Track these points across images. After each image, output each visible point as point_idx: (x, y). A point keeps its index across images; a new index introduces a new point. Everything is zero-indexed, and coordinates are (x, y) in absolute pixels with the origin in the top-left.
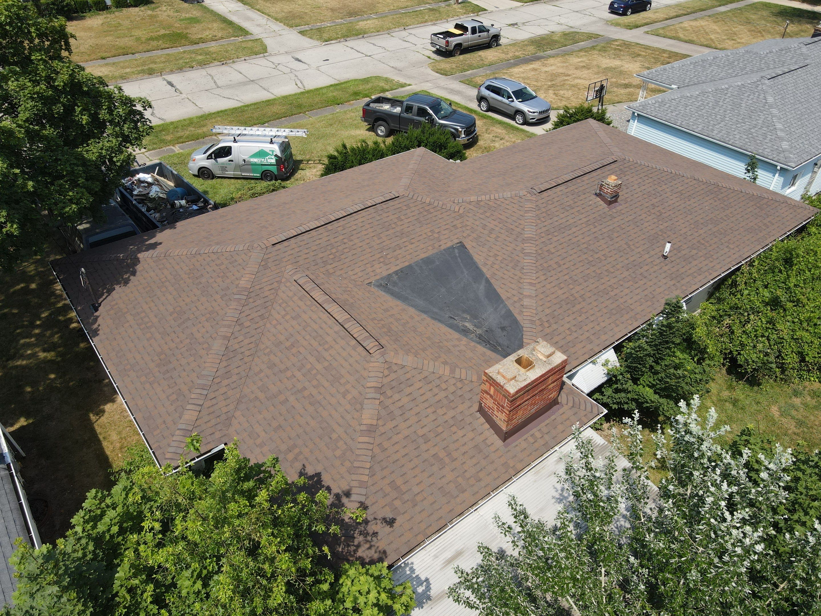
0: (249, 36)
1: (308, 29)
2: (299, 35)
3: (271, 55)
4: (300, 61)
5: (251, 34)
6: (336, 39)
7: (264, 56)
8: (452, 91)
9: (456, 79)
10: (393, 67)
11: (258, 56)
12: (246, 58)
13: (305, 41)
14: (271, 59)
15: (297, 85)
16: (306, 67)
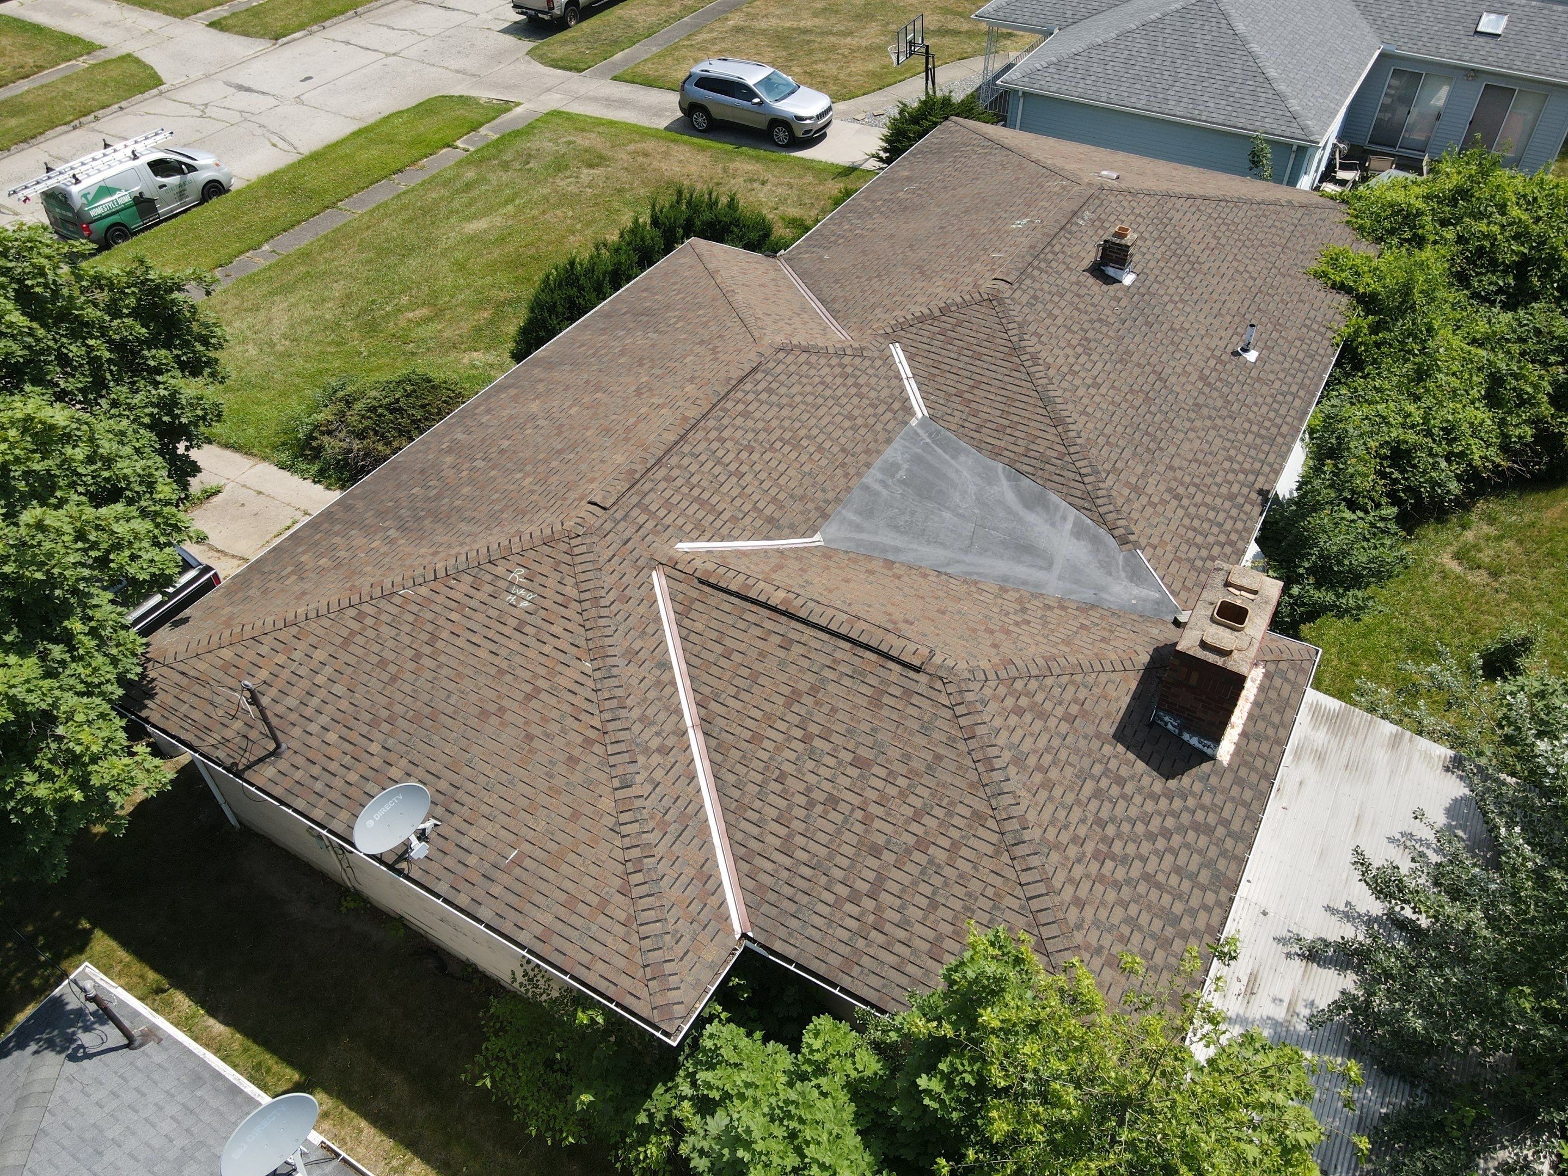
0: (99, 53)
1: (225, 14)
2: (212, 31)
3: (175, 88)
4: (248, 90)
5: (101, 47)
6: (301, 27)
7: (161, 93)
8: (609, 102)
9: (602, 75)
10: (458, 71)
11: (146, 95)
12: (123, 104)
13: (235, 45)
14: (182, 95)
15: (274, 145)
16: (271, 101)
